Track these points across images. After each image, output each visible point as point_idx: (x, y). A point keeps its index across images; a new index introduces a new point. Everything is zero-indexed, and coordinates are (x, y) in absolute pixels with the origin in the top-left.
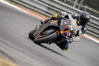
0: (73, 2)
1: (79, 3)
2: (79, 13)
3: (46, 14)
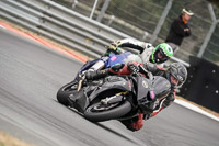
0: (89, 9)
1: (99, 10)
2: (100, 29)
3: (38, 30)
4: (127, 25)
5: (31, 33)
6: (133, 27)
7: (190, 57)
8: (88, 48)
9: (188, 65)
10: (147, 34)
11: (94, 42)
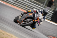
2: (30, 3)
3: (13, 4)
4: (37, 2)
5: (12, 5)
6: (38, 3)
7: (54, 10)
8: (27, 9)
9: (53, 13)
10: (42, 5)
11: (28, 7)
